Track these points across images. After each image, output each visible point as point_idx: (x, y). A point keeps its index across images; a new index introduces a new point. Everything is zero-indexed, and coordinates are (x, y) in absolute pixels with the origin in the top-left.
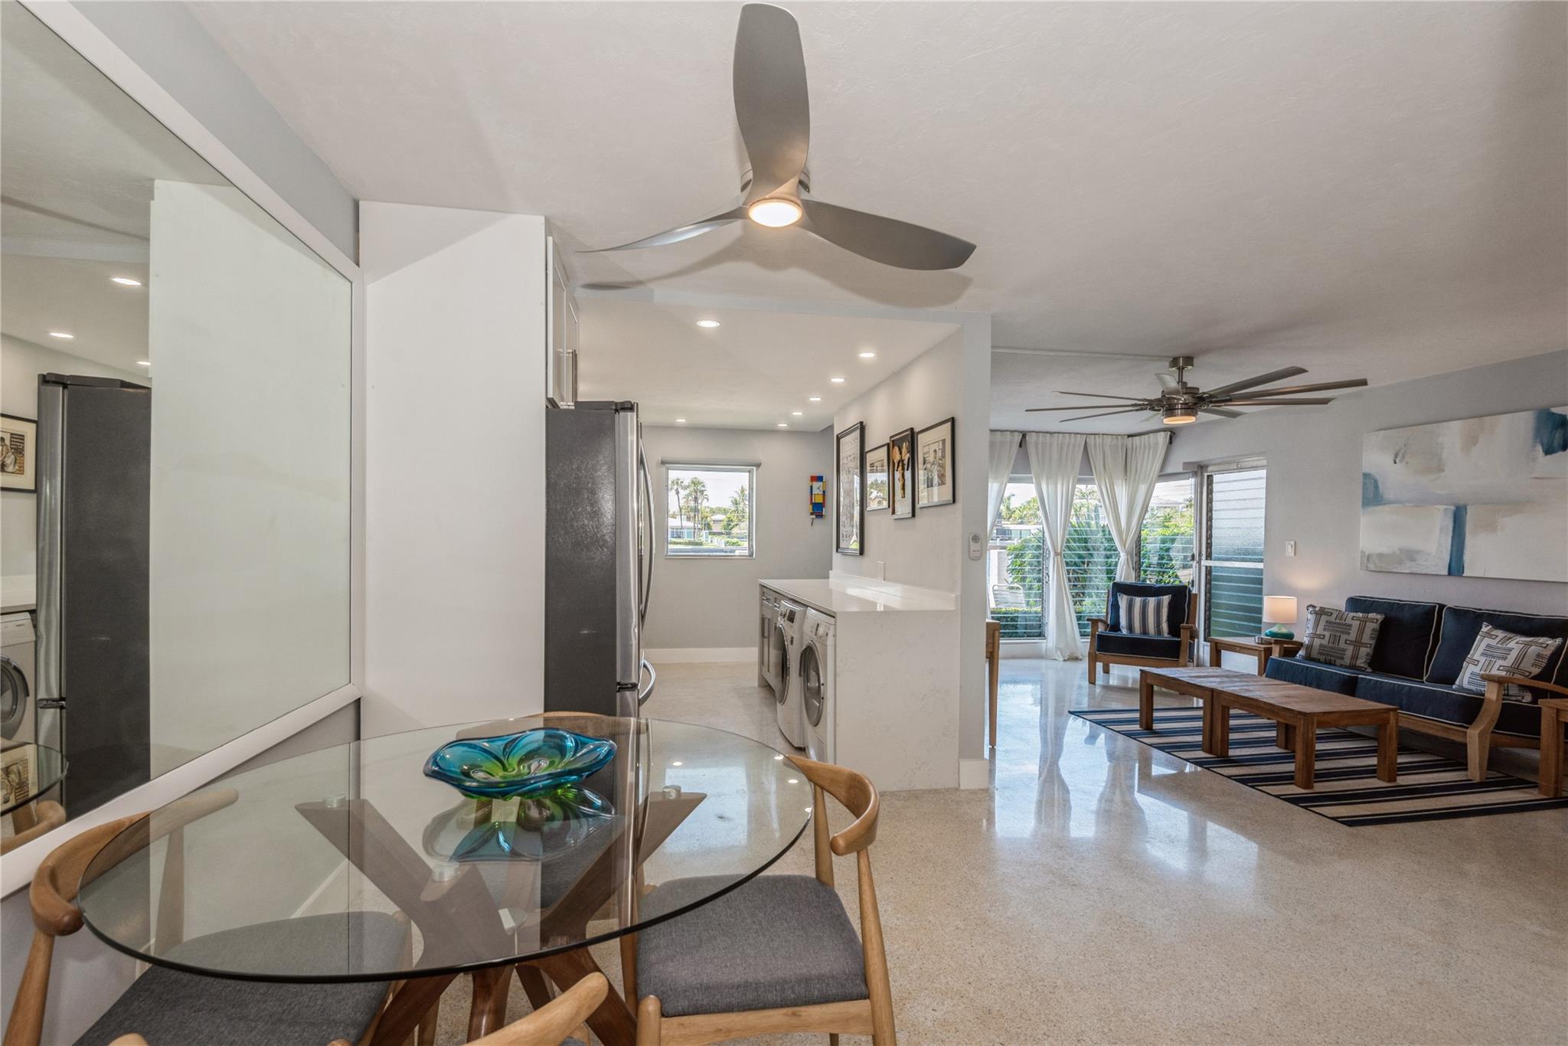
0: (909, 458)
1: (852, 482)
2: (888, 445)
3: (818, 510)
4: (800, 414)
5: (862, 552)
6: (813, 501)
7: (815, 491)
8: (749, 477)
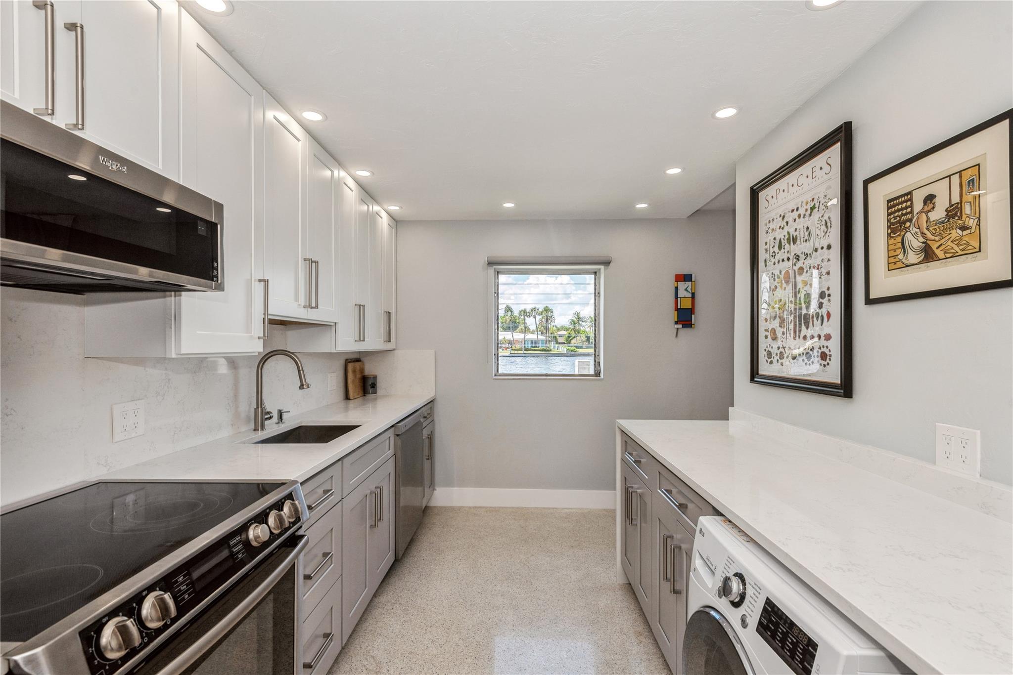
3: (684, 317)
4: (681, 170)
6: (679, 307)
7: (682, 293)
8: (595, 279)
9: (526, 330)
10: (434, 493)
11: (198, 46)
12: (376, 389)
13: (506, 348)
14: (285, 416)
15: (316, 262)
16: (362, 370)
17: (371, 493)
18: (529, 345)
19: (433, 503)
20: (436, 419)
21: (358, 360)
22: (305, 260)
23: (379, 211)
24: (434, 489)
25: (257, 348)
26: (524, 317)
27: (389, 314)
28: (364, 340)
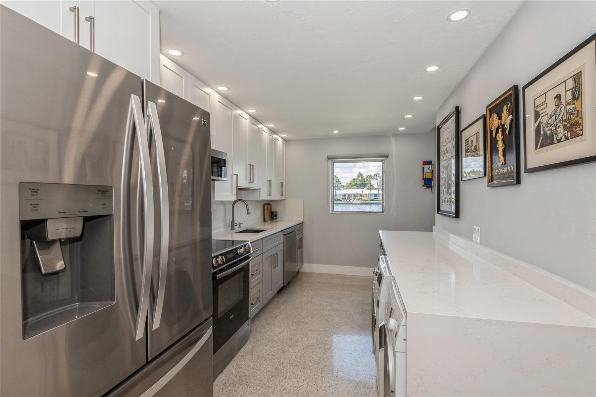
0: (512, 120)
1: (449, 165)
2: (484, 117)
3: (428, 183)
4: (411, 116)
5: (457, 215)
6: (425, 178)
7: (426, 171)
8: (382, 164)
9: (371, 187)
10: (303, 266)
11: (218, 101)
12: (277, 217)
13: (358, 199)
14: (241, 225)
15: (253, 165)
16: (271, 209)
17: (273, 255)
18: (373, 197)
19: (302, 270)
20: (304, 231)
21: (269, 204)
22: (249, 165)
23: (278, 138)
24: (303, 264)
25: (234, 198)
26: (370, 180)
27: (282, 183)
28: (271, 195)
